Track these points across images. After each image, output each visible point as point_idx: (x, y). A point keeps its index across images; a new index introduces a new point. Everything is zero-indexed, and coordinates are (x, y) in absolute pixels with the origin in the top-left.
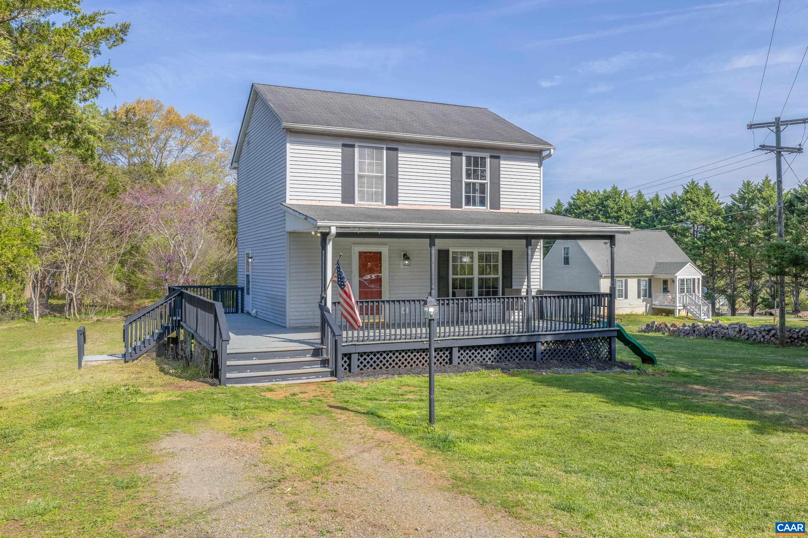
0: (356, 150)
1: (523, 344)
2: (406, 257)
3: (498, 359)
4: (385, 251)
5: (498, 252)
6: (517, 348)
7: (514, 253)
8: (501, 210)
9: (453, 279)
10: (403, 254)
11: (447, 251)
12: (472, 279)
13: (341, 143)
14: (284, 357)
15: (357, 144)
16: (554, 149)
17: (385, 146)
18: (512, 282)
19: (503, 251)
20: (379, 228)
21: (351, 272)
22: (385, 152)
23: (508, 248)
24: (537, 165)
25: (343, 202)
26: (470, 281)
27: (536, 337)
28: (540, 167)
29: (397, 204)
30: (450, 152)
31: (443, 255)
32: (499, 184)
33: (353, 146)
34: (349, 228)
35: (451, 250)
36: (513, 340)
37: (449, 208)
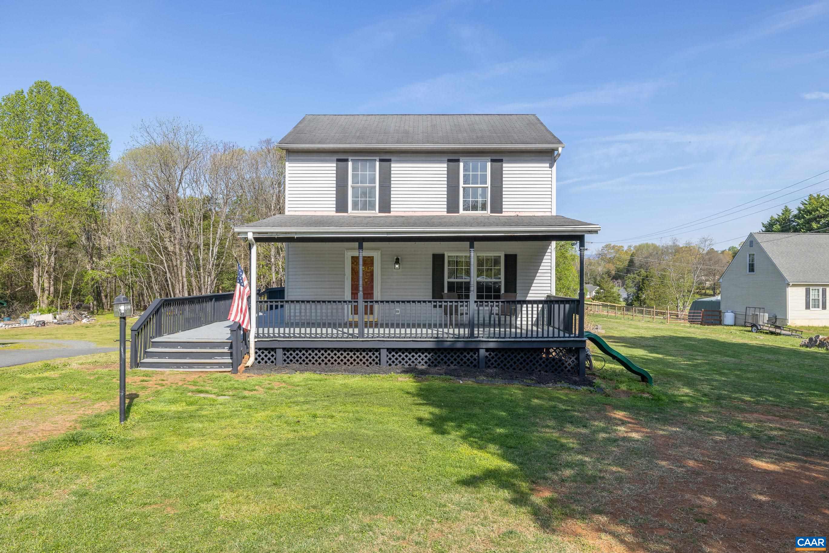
0: (350, 164)
1: (458, 350)
2: (397, 261)
3: (432, 364)
4: (376, 255)
5: (500, 256)
6: (458, 354)
7: (518, 257)
8: (504, 214)
9: (448, 282)
10: (395, 258)
11: (443, 256)
12: (469, 283)
13: (335, 158)
14: (205, 347)
15: (350, 158)
16: (563, 147)
17: (377, 158)
18: (516, 287)
19: (506, 256)
20: (296, 233)
21: (344, 275)
22: (377, 163)
23: (511, 252)
24: (548, 165)
25: (337, 211)
26: (467, 285)
27: (474, 343)
28: (551, 167)
29: (390, 212)
30: (446, 159)
31: (438, 260)
32: (502, 187)
33: (347, 160)
34: (267, 233)
35: (446, 255)
36: (447, 345)
37: (445, 214)
